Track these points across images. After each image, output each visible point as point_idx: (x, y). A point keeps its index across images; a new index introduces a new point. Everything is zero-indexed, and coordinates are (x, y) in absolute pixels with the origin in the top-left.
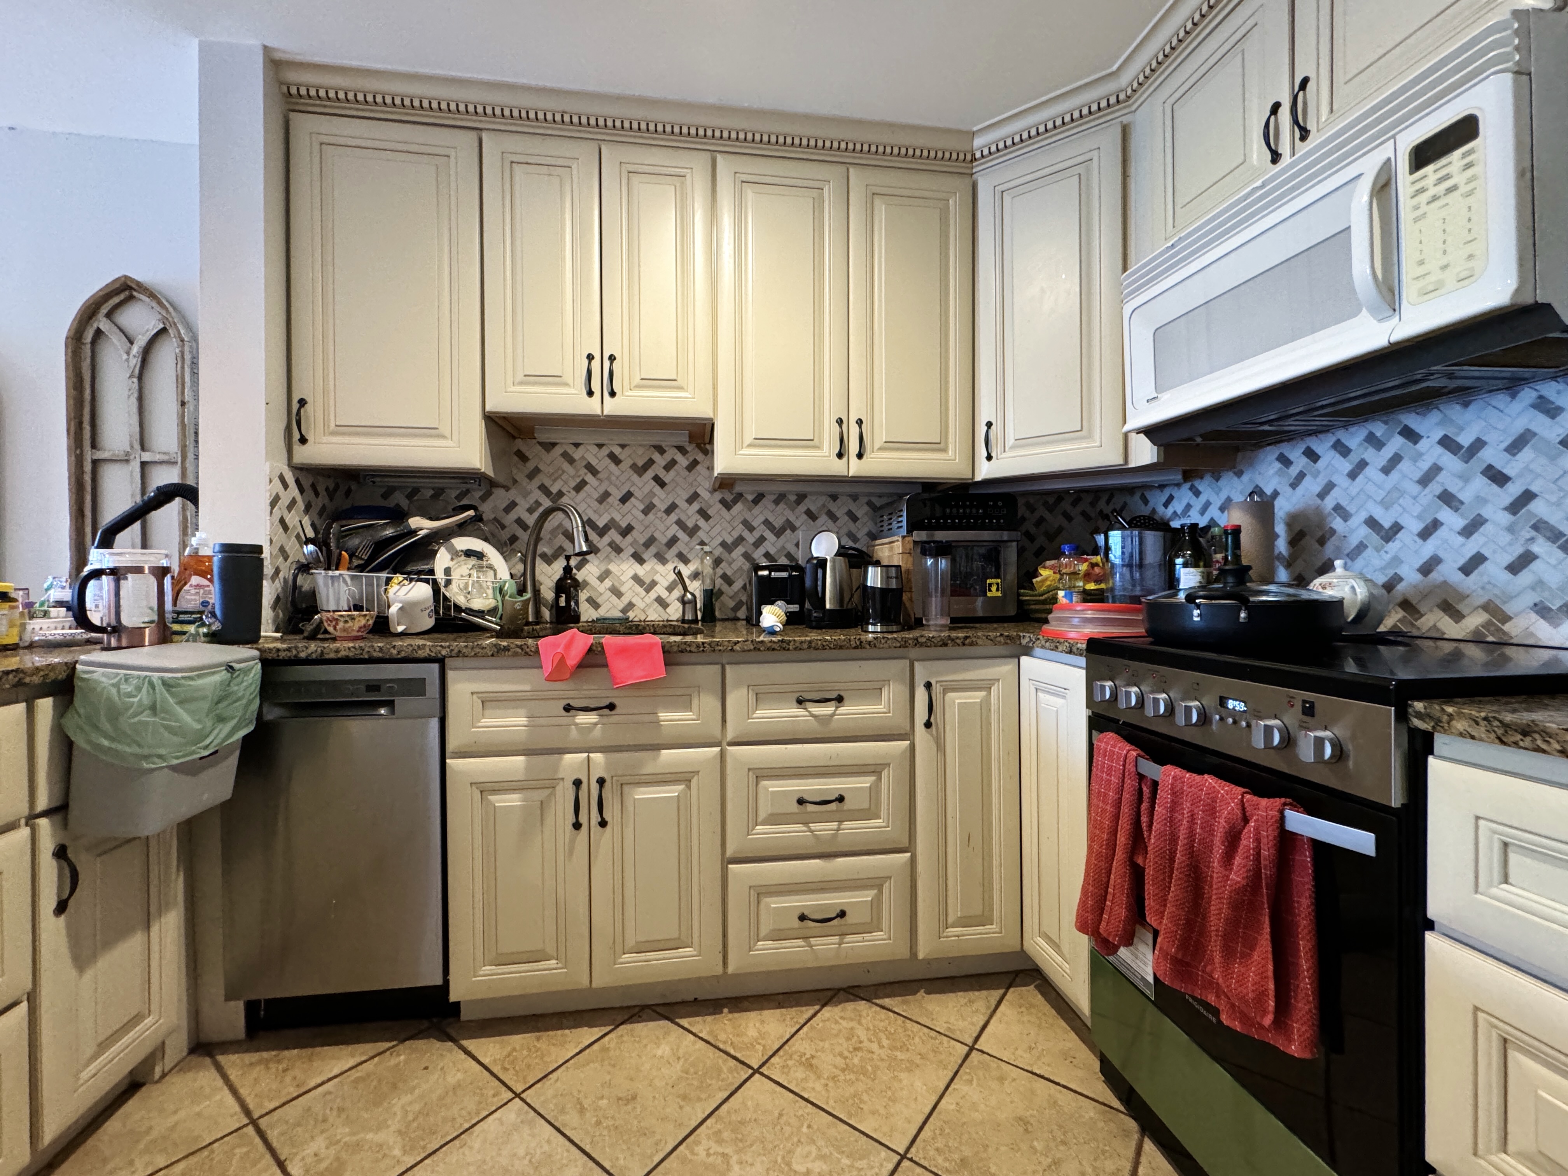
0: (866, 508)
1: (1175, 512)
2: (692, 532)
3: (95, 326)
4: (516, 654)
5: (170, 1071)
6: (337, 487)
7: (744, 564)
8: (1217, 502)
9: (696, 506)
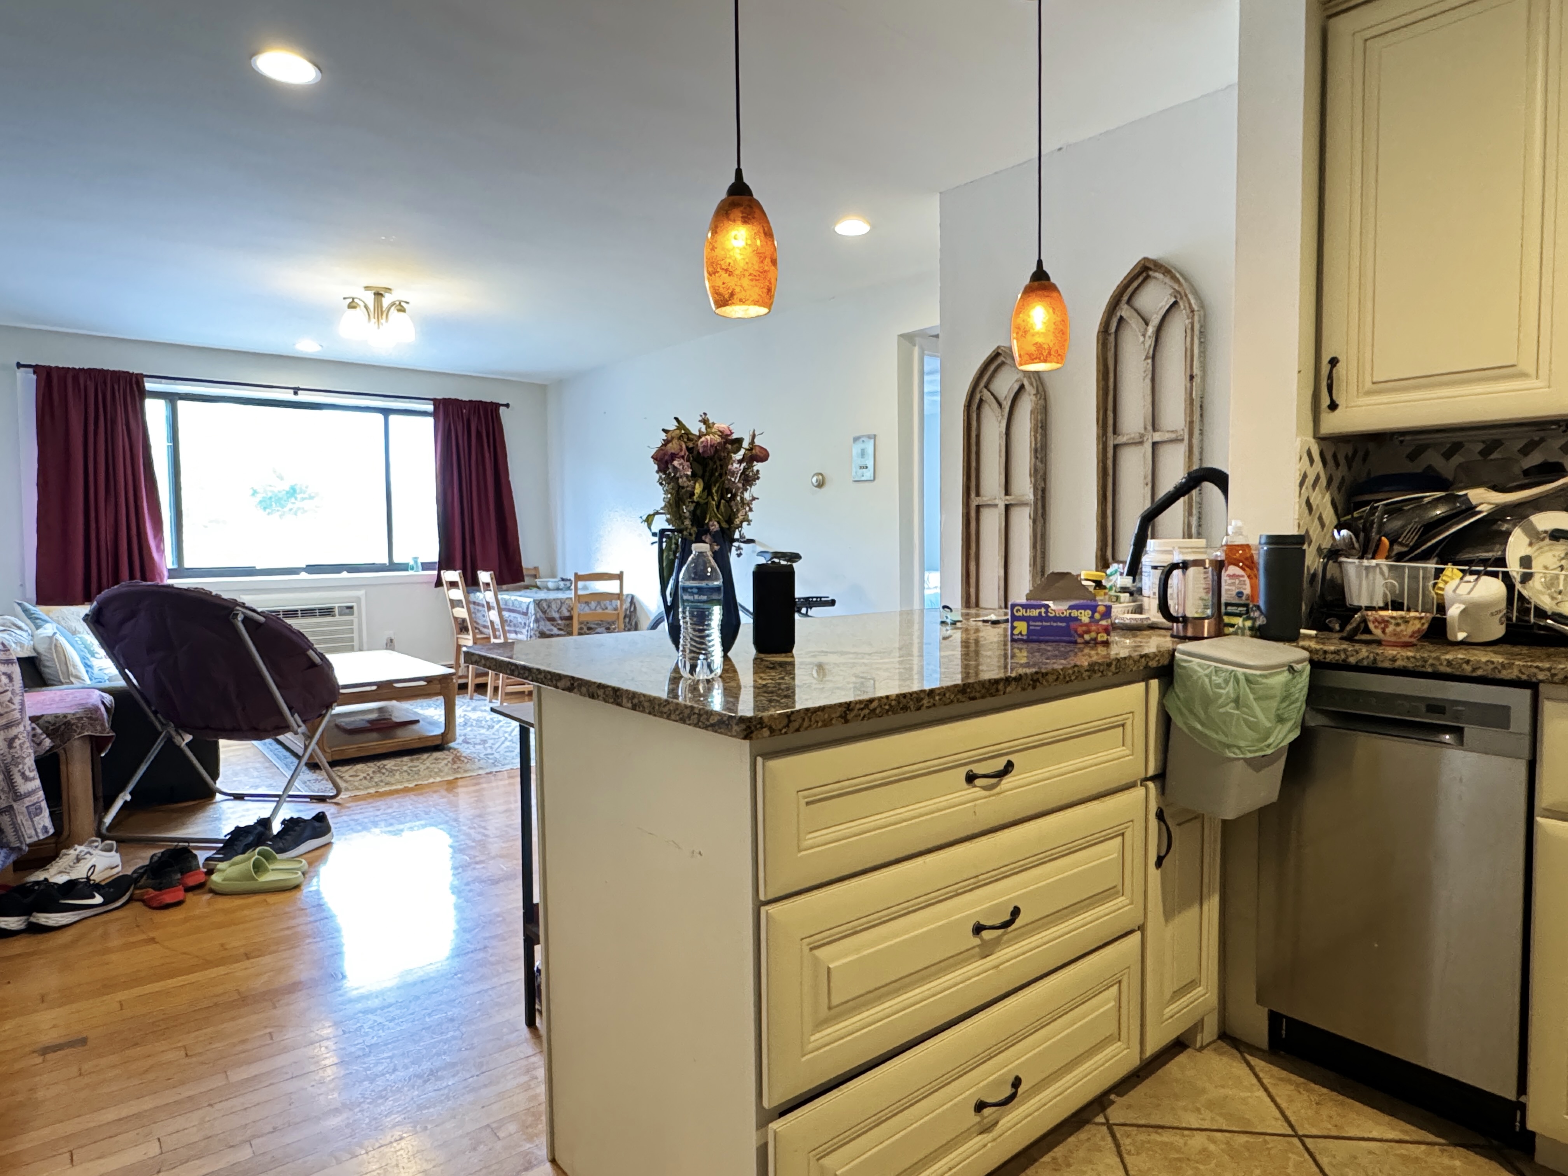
3: (1118, 314)
5: (1208, 1045)
6: (1355, 452)
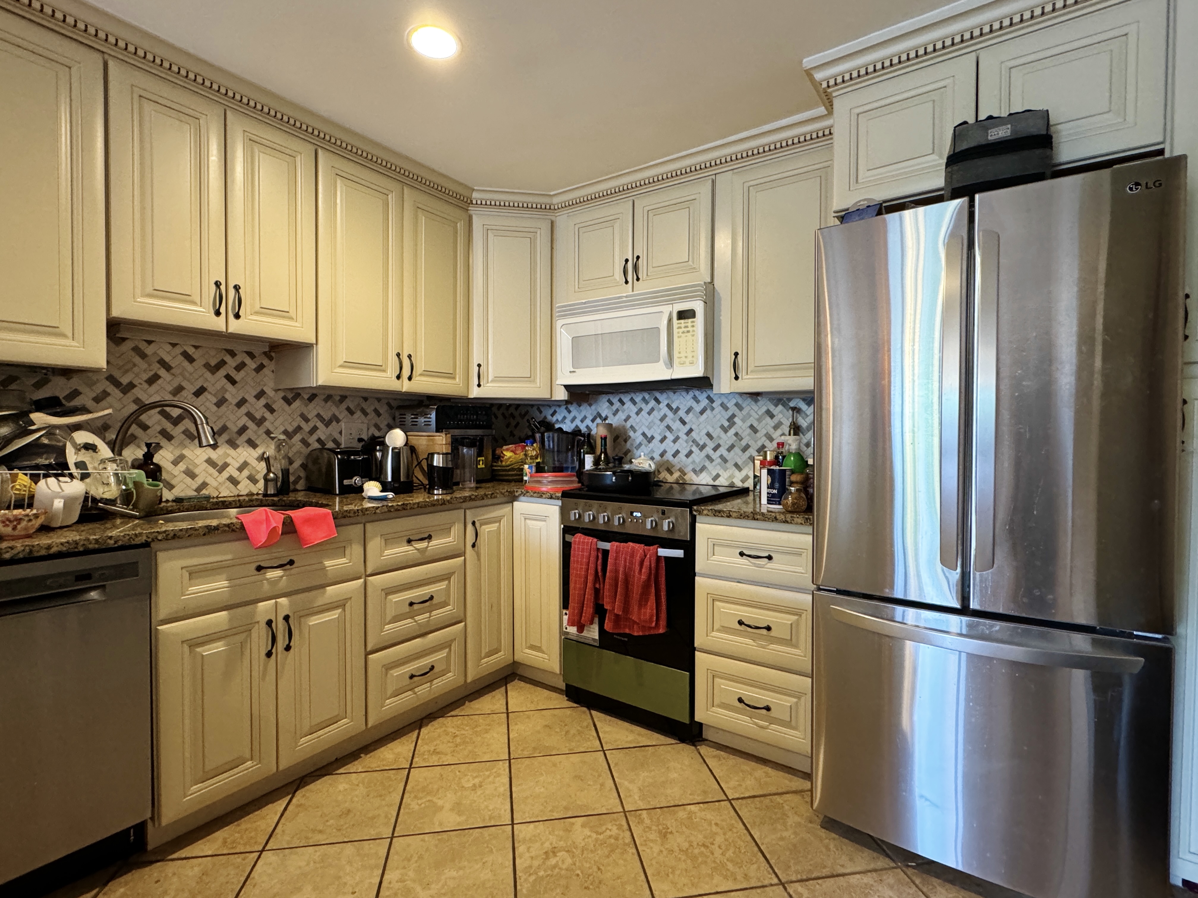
0: (386, 407)
1: (557, 420)
2: (260, 422)
4: (225, 531)
7: (302, 448)
8: (579, 418)
9: (263, 401)
